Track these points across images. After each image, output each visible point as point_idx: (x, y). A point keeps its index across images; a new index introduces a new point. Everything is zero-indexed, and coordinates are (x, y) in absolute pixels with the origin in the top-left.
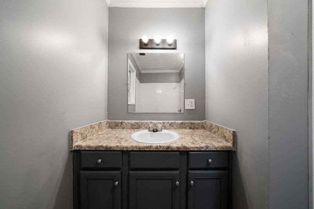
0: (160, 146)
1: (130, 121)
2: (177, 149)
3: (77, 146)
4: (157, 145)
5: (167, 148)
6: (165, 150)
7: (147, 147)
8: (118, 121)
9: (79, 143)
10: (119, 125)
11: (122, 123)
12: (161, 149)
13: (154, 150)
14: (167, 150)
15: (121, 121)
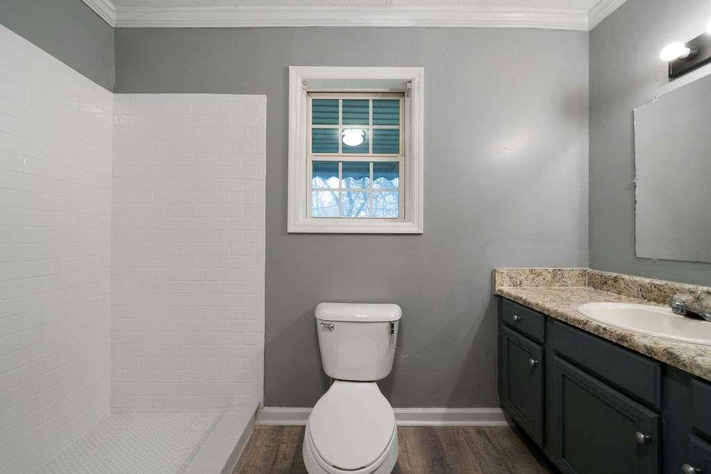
0: (605, 329)
1: (638, 279)
2: (645, 351)
3: (500, 291)
4: (600, 324)
5: (619, 340)
6: (614, 341)
7: (579, 322)
8: (608, 274)
9: (506, 288)
10: (610, 282)
11: (615, 279)
12: (606, 337)
13: (592, 332)
14: (619, 342)
15: (616, 275)
